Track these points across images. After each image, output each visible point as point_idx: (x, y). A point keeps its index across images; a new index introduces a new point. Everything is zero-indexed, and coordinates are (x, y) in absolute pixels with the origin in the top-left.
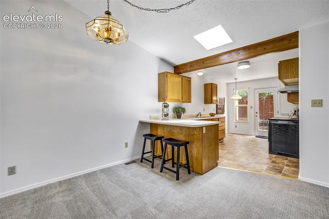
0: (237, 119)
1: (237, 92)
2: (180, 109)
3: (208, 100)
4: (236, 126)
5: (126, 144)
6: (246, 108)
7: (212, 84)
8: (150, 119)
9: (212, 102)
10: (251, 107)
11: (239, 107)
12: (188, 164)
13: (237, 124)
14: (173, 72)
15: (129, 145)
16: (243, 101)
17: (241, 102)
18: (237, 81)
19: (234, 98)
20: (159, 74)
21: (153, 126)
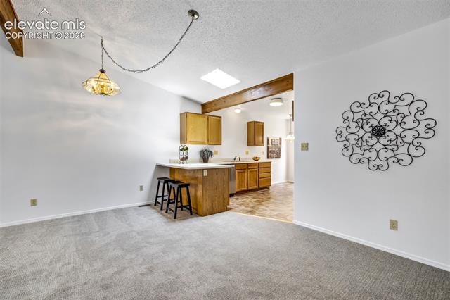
2: (205, 153)
3: (251, 141)
5: (141, 188)
7: (255, 122)
8: (170, 163)
9: (255, 144)
12: (190, 205)
14: (201, 113)
15: (144, 188)
20: (181, 114)
21: (172, 170)
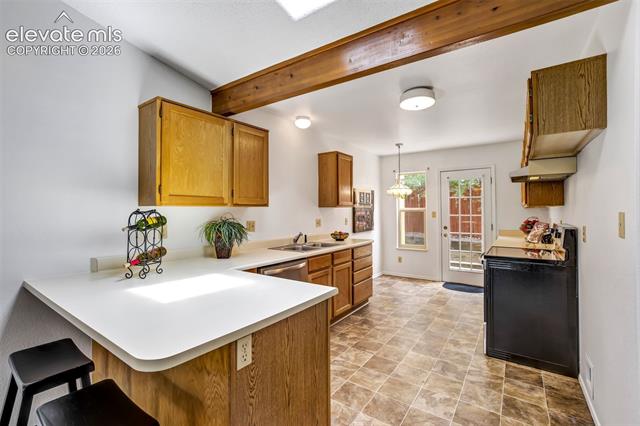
0: (403, 242)
1: (402, 177)
2: (223, 228)
3: (328, 197)
4: (400, 260)
6: (421, 214)
7: (337, 154)
9: (337, 204)
10: (434, 214)
11: (407, 213)
13: (402, 255)
14: (209, 109)
16: (415, 199)
17: (411, 200)
18: (403, 150)
19: (396, 192)
